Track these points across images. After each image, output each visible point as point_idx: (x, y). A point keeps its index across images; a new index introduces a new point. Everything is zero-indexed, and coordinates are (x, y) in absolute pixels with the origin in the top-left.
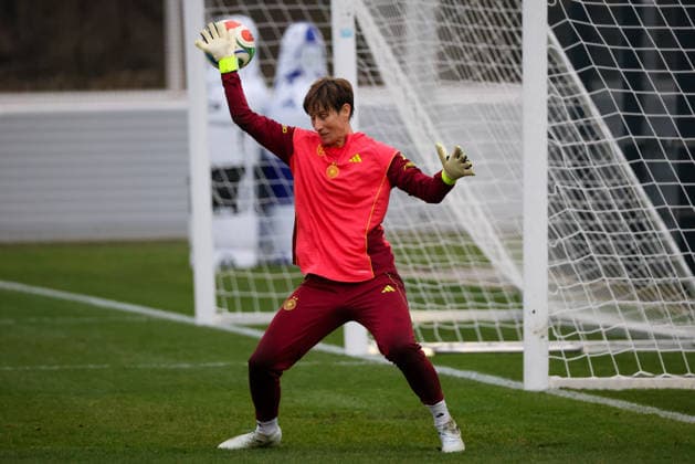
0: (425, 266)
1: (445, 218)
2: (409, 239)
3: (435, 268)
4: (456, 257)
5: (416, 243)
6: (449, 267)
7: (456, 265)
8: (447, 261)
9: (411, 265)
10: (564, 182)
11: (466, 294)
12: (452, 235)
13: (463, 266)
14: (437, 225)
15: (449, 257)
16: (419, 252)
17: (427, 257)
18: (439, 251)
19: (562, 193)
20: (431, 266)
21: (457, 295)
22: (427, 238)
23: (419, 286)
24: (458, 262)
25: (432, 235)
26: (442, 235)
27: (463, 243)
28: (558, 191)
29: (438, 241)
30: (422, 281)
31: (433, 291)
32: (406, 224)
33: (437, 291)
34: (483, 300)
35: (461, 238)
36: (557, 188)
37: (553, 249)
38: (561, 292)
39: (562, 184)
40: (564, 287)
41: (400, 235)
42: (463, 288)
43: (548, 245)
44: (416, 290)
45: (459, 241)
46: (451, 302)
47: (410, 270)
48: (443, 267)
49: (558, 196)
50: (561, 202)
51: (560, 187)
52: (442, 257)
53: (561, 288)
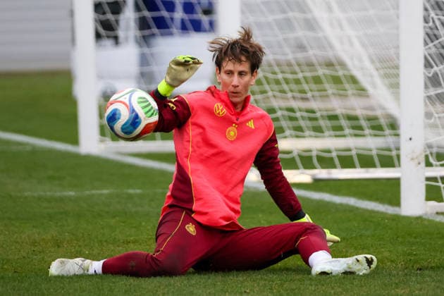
0: (303, 95)
1: (321, 47)
2: (286, 68)
3: (313, 96)
4: (333, 86)
5: (295, 73)
6: (327, 96)
7: (334, 94)
8: (325, 90)
9: (290, 95)
10: (439, 12)
11: (344, 123)
12: (330, 65)
13: (340, 95)
14: (315, 56)
15: (327, 86)
16: (297, 82)
17: (306, 87)
18: (317, 80)
19: (438, 23)
20: (309, 95)
21: (335, 123)
22: (305, 68)
23: (298, 114)
24: (335, 91)
25: (310, 65)
26: (320, 65)
27: (341, 73)
28: (434, 21)
29: (316, 70)
30: (300, 110)
31: (311, 119)
32: (285, 54)
33: (316, 119)
34: (360, 128)
35: (338, 67)
36: (433, 18)
37: (429, 78)
38: (437, 120)
39: (437, 15)
40: (439, 115)
41: (279, 65)
42: (341, 117)
43: (424, 74)
44: (295, 119)
45: (336, 71)
46: (329, 130)
47: (287, 99)
48: (321, 96)
49: (433, 26)
50: (436, 32)
51: (435, 17)
52: (320, 87)
53: (436, 115)
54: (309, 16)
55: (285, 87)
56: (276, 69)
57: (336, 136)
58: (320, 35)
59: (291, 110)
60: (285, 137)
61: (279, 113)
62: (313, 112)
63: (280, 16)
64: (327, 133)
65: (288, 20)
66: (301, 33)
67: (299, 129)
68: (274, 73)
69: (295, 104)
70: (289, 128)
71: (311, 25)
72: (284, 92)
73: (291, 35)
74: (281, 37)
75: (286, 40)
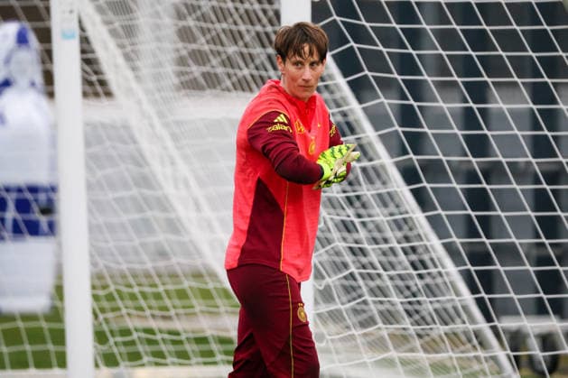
1: (188, 254)
2: (144, 280)
3: (177, 315)
4: (201, 301)
5: (155, 286)
6: (195, 314)
7: (202, 312)
8: (192, 307)
9: (148, 312)
10: (332, 211)
11: (215, 347)
12: (197, 275)
13: (210, 313)
14: (178, 263)
15: (194, 302)
16: (158, 296)
17: (168, 302)
18: (182, 294)
19: (330, 224)
20: (172, 312)
21: (204, 347)
22: (167, 279)
23: (159, 337)
24: (204, 308)
25: (174, 276)
26: (185, 276)
27: (211, 286)
28: (325, 223)
29: (181, 283)
30: (161, 331)
31: (174, 342)
32: (142, 263)
33: (181, 342)
35: (208, 279)
36: (324, 218)
37: (320, 291)
38: (330, 342)
39: (329, 214)
40: (333, 337)
41: (135, 276)
42: (211, 340)
43: (314, 286)
44: (154, 342)
45: (206, 283)
46: (196, 356)
47: (145, 317)
48: (186, 314)
49: (325, 228)
50: (328, 235)
51: (328, 217)
52: (185, 302)
53: (328, 337)
54: (172, 216)
55: (143, 303)
56: (132, 281)
57: (205, 364)
58: (186, 239)
59: (150, 331)
60: (143, 365)
61: (135, 336)
62: (177, 334)
63: (137, 216)
64: (194, 360)
65: (146, 221)
66: (162, 237)
67: (160, 354)
68: (130, 286)
69: (153, 324)
70: (146, 353)
71: (174, 226)
72: (141, 309)
73: (150, 239)
74: (137, 242)
75: (143, 245)
